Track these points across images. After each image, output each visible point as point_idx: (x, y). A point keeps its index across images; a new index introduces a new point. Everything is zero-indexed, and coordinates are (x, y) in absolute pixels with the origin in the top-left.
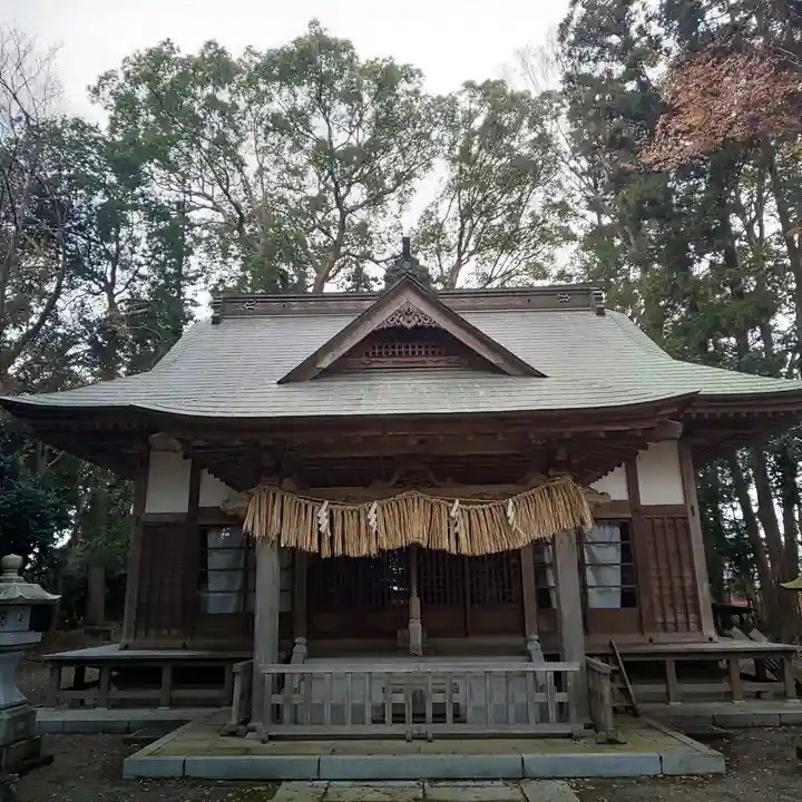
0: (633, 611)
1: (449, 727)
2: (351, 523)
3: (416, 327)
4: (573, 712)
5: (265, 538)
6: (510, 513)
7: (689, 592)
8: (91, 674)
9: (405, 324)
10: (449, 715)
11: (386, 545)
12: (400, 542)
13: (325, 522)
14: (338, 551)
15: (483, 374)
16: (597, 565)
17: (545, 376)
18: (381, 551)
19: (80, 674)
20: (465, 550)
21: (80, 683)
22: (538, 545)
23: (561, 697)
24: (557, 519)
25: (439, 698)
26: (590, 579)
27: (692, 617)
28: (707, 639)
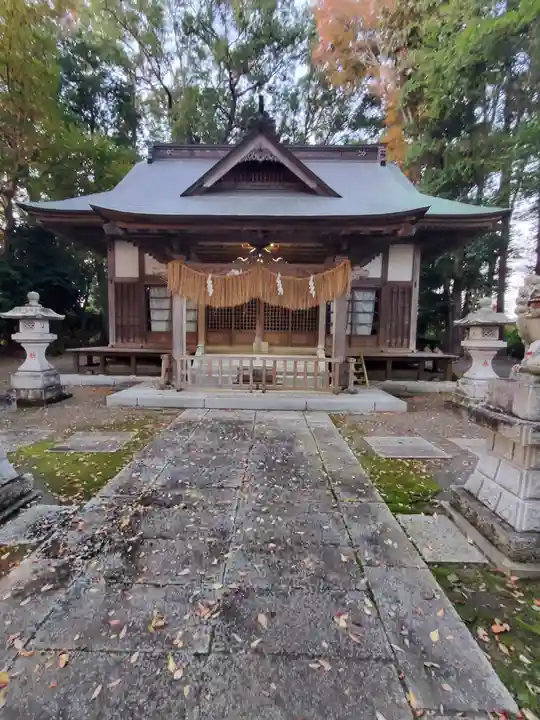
0: (375, 337)
1: (273, 387)
3: (265, 162)
7: (406, 327)
8: (96, 359)
9: (258, 159)
10: (274, 381)
15: (303, 194)
17: (340, 197)
19: (90, 359)
21: (90, 364)
27: (405, 340)
28: (411, 350)
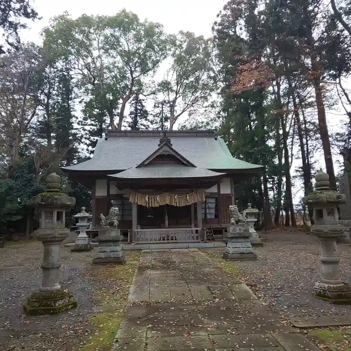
0: (217, 219)
1: (174, 241)
2: (153, 199)
4: (199, 238)
5: (134, 203)
6: (188, 197)
10: (174, 239)
11: (161, 204)
12: (164, 204)
13: (147, 200)
14: (150, 206)
15: (183, 166)
16: (210, 208)
17: (196, 167)
18: (160, 206)
20: (178, 205)
22: (195, 204)
23: (197, 235)
24: (198, 199)
25: (172, 235)
26: (208, 212)
